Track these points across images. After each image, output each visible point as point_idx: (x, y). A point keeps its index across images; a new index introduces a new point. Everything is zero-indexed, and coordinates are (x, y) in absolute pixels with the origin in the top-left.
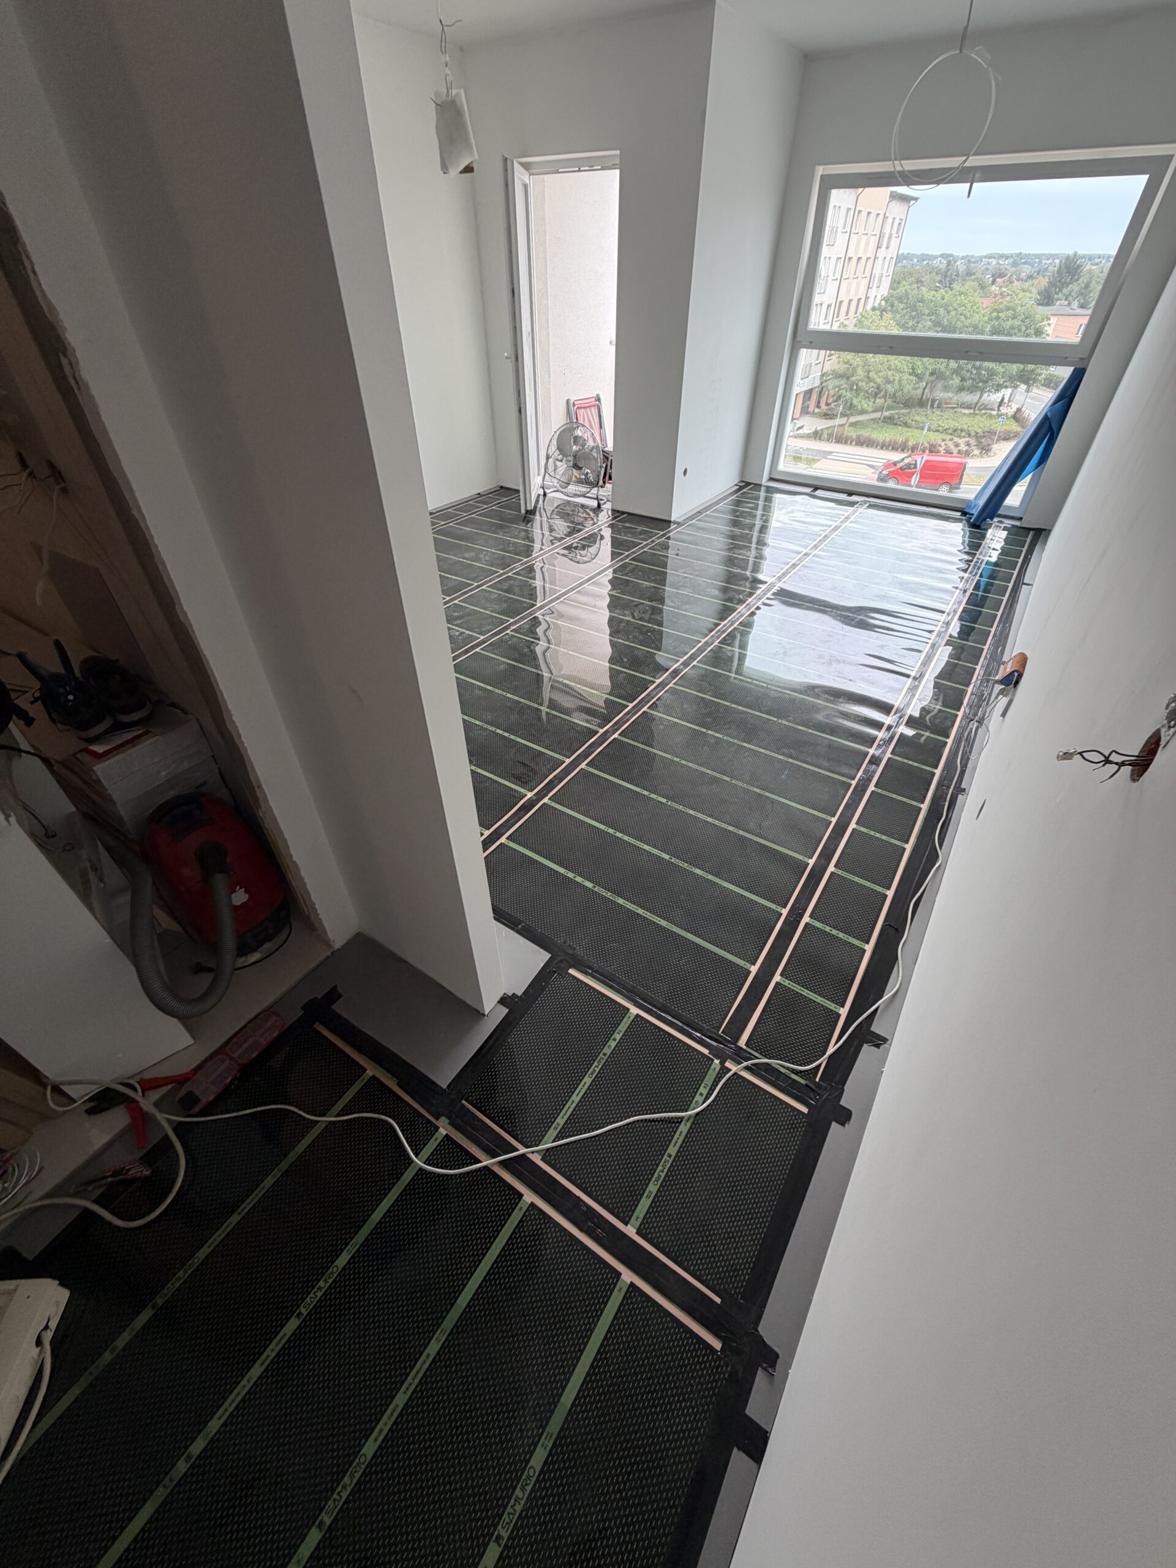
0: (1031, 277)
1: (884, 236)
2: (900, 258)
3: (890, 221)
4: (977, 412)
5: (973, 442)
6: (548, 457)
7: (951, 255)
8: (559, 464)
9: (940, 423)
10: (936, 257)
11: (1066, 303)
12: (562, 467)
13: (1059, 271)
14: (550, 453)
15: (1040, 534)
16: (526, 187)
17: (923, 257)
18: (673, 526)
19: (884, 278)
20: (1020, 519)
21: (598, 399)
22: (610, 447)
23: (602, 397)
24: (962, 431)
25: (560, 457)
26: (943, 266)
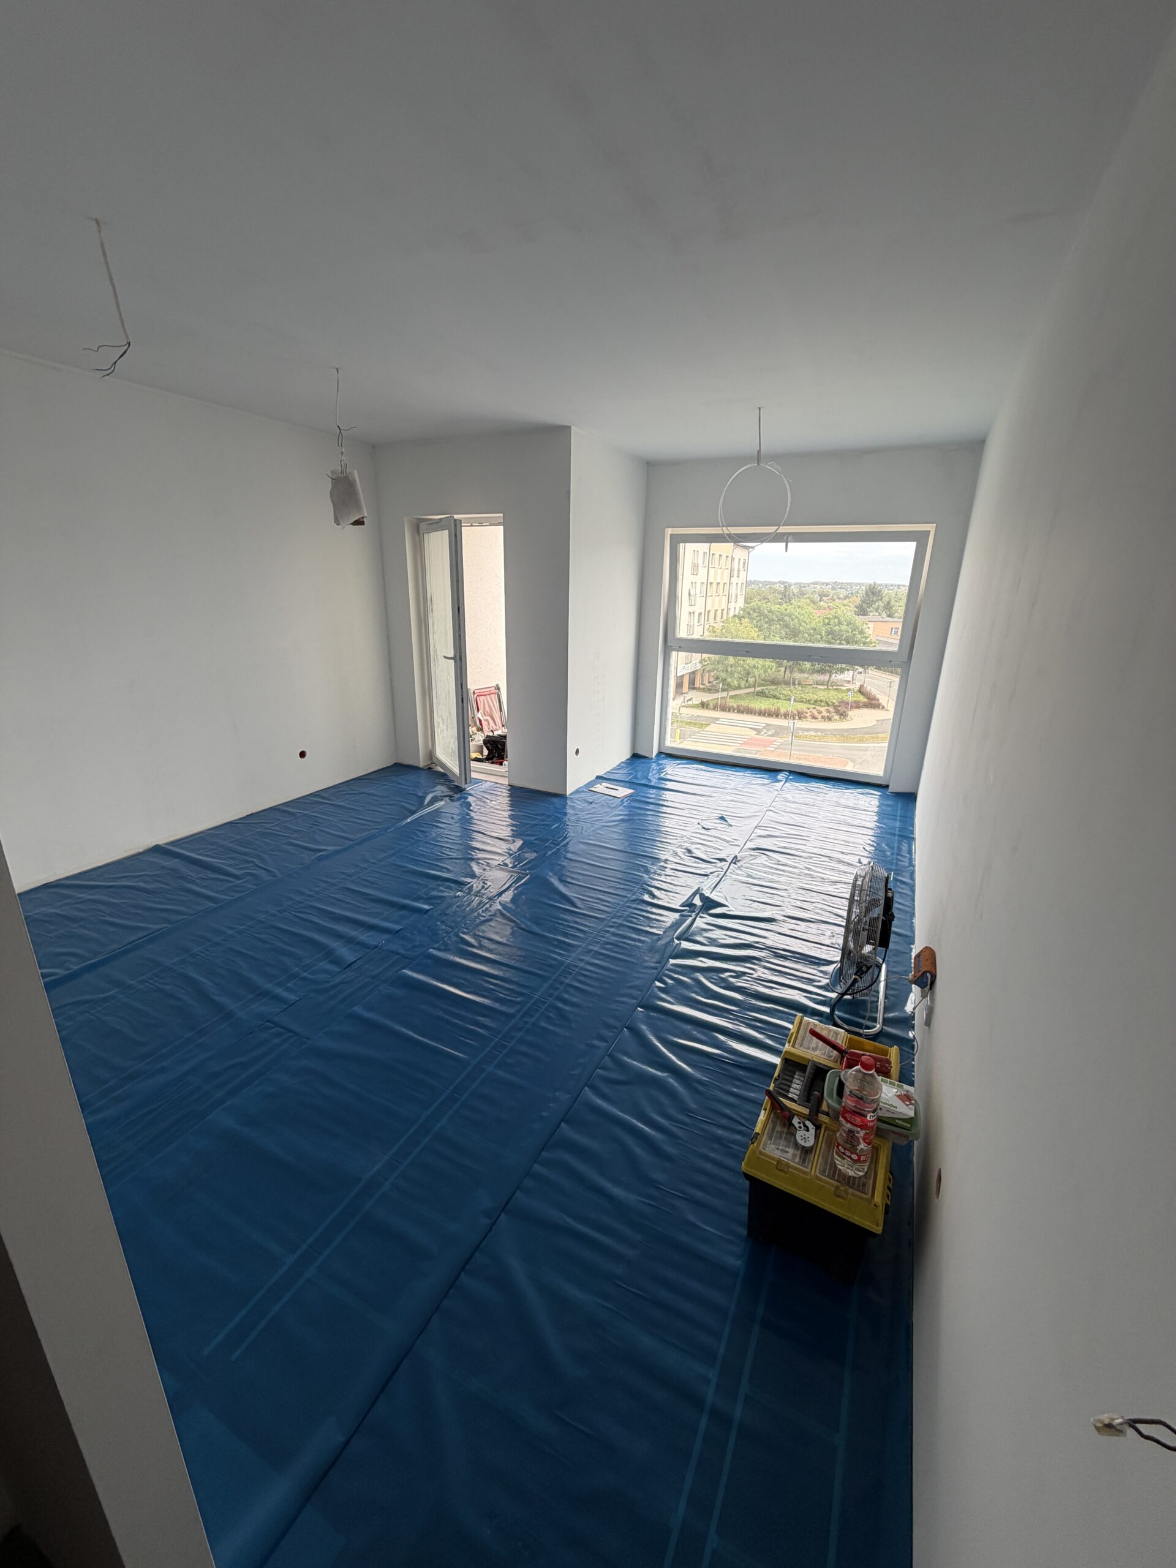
0: (846, 597)
1: (734, 570)
2: (749, 583)
3: (736, 561)
4: (830, 688)
5: (831, 709)
7: (786, 582)
9: (803, 695)
10: (775, 583)
11: (877, 614)
13: (866, 593)
17: (765, 583)
18: (570, 797)
19: (739, 596)
20: (887, 786)
21: (498, 685)
24: (821, 701)
26: (782, 589)
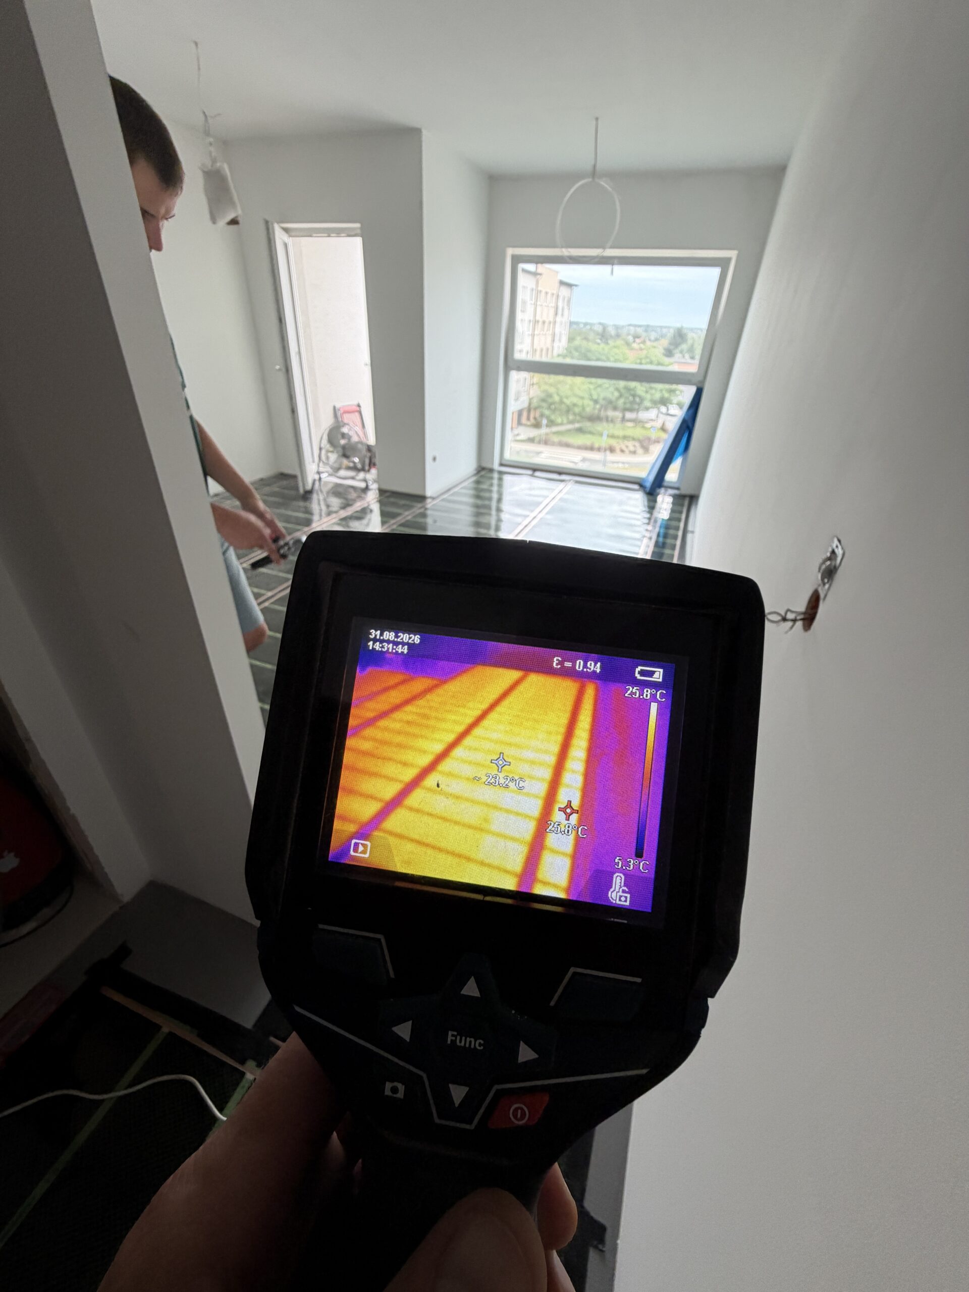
1: (559, 308)
2: (572, 323)
3: (561, 298)
4: (637, 425)
5: (637, 444)
6: (320, 449)
7: (605, 324)
8: (330, 454)
9: (614, 432)
10: (595, 324)
11: (682, 354)
12: (333, 457)
13: (674, 336)
14: (322, 445)
15: (693, 499)
16: (286, 245)
17: (587, 324)
18: (429, 501)
19: (563, 335)
20: (678, 489)
21: (359, 406)
22: (372, 441)
23: (361, 405)
24: (629, 437)
25: (331, 449)
26: (600, 330)
